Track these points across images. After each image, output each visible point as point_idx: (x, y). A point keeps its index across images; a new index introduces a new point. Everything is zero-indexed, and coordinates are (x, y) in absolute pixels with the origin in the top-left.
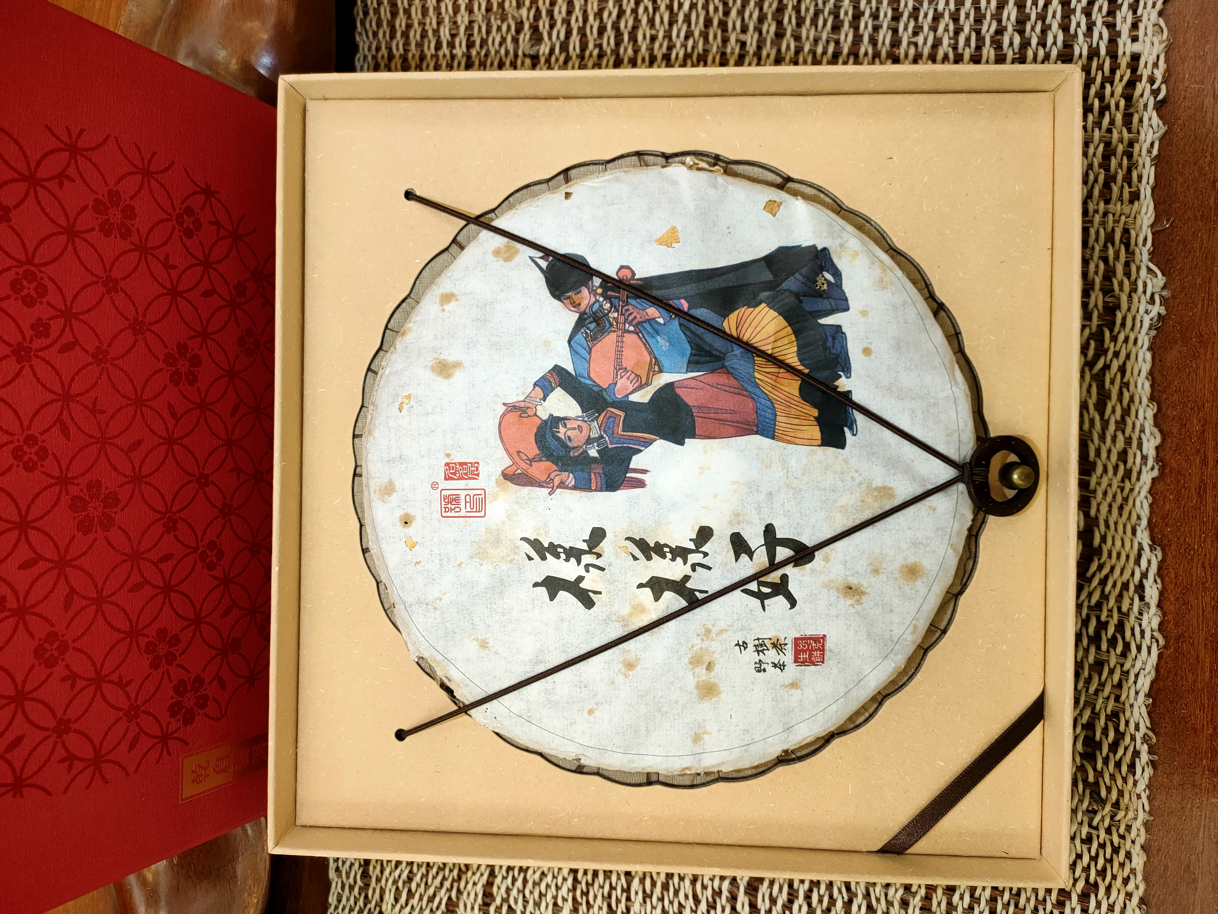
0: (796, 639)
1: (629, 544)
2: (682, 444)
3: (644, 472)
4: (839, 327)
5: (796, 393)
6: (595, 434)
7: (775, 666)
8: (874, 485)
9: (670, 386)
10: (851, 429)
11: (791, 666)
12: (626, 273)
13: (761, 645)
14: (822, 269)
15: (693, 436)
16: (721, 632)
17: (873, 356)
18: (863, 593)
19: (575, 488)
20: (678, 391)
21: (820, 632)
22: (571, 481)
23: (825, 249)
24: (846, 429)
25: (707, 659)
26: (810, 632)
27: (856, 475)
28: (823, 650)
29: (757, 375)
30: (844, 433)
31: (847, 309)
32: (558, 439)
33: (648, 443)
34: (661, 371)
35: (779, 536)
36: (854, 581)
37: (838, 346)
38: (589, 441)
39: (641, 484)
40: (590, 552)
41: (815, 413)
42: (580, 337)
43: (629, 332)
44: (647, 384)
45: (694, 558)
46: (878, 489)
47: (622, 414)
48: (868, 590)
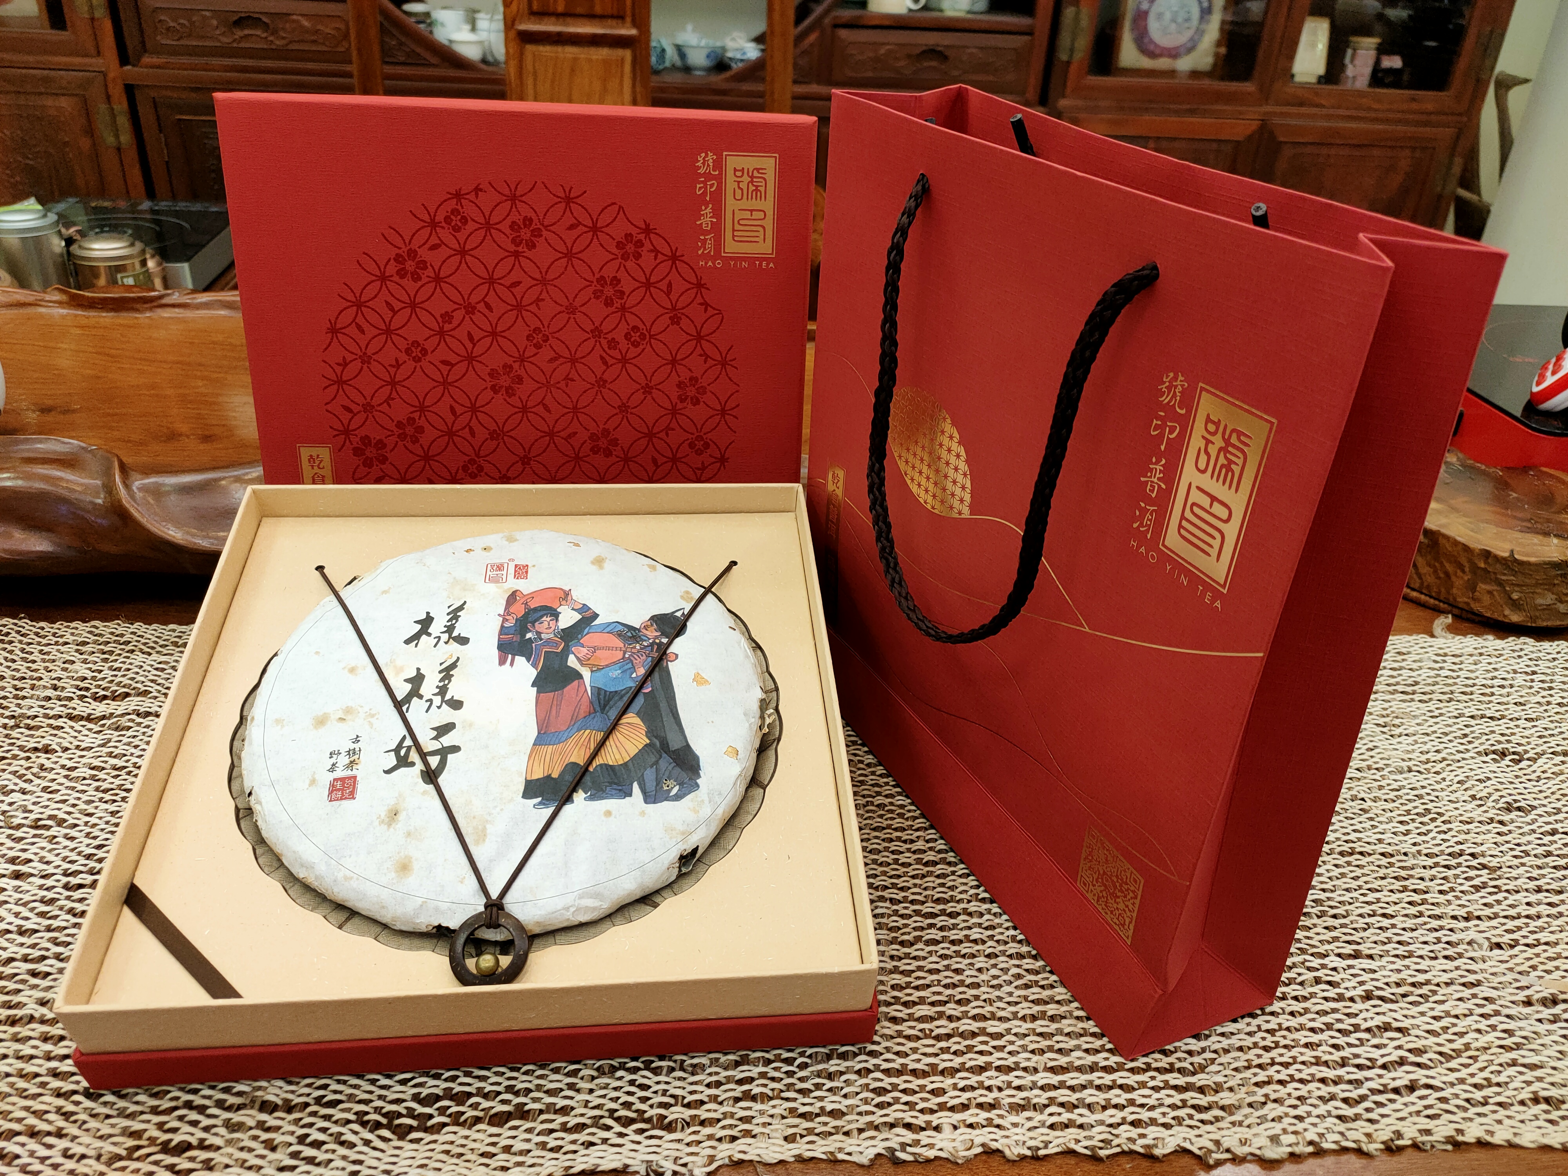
0: (355, 777)
1: (454, 659)
2: (533, 685)
3: (512, 664)
4: (630, 795)
5: (573, 760)
6: (543, 636)
7: (333, 765)
8: (488, 826)
9: (579, 676)
10: (540, 803)
11: (332, 776)
12: (673, 657)
13: (354, 753)
14: (681, 784)
15: (538, 692)
16: (371, 724)
17: (603, 818)
18: (389, 825)
19: (502, 626)
20: (576, 683)
21: (359, 794)
22: (507, 625)
23: (698, 786)
24: (540, 799)
25: (348, 717)
26: (360, 787)
27: (498, 809)
28: (341, 799)
29: (588, 731)
30: (537, 797)
31: (646, 802)
32: (542, 617)
33: (534, 665)
34: (592, 671)
35: (449, 756)
36: (402, 816)
37: (614, 792)
38: (539, 633)
39: (502, 662)
40: (450, 637)
41: (555, 775)
42: (621, 628)
43: (624, 653)
44: (582, 665)
45: (437, 700)
46: (484, 829)
47: (559, 650)
48: (392, 829)
